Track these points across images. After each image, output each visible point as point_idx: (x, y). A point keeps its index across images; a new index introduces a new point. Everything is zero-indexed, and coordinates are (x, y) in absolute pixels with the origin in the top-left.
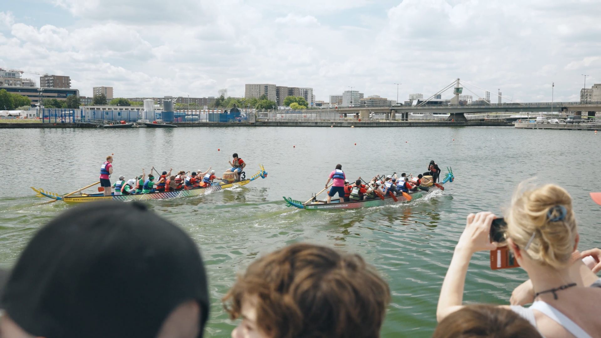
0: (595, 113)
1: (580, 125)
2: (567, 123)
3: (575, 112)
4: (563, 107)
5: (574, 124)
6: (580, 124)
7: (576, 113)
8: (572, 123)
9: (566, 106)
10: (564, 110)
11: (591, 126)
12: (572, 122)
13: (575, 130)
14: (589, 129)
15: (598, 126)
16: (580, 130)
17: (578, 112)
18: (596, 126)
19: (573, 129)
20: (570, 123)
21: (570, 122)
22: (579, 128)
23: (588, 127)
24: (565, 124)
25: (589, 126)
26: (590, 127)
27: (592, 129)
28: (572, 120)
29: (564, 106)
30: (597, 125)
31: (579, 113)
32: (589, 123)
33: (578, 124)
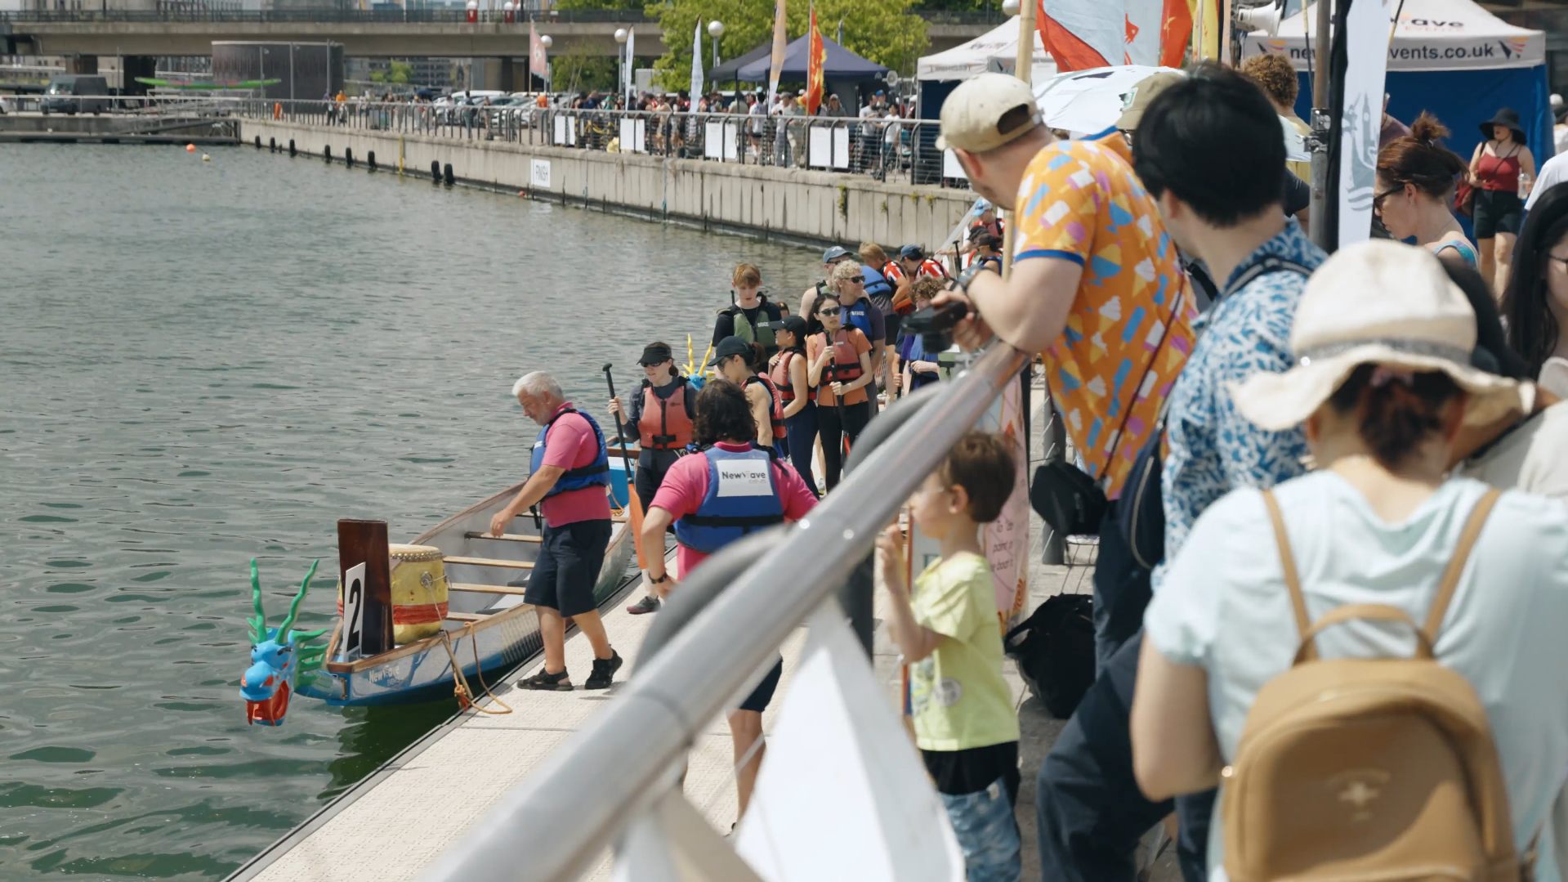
0: (155, 63)
1: (107, 120)
2: (46, 112)
3: (71, 60)
4: (15, 32)
5: (77, 115)
6: (102, 115)
7: (76, 63)
8: (72, 112)
9: (25, 31)
10: (20, 48)
11: (157, 123)
12: (71, 108)
13: (90, 141)
14: (150, 135)
15: (187, 123)
16: (115, 141)
17: (81, 56)
18: (177, 124)
19: (83, 138)
20: (59, 112)
21: (60, 106)
22: (106, 134)
23: (142, 128)
24: (40, 114)
25: (148, 123)
26: (152, 128)
27: (164, 136)
28: (68, 97)
29: (21, 28)
30: (182, 120)
31: (88, 63)
32: (148, 109)
33: (95, 113)
